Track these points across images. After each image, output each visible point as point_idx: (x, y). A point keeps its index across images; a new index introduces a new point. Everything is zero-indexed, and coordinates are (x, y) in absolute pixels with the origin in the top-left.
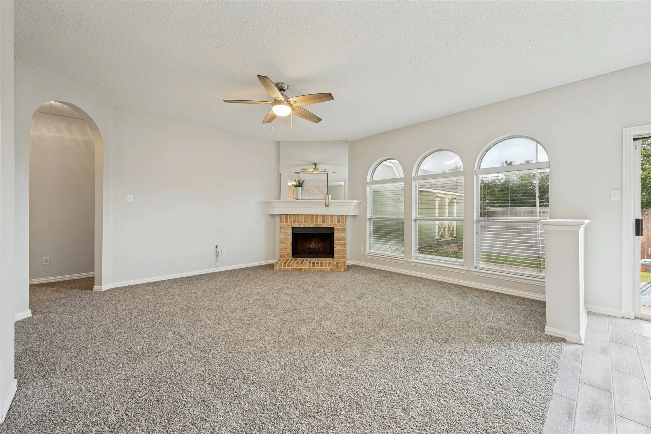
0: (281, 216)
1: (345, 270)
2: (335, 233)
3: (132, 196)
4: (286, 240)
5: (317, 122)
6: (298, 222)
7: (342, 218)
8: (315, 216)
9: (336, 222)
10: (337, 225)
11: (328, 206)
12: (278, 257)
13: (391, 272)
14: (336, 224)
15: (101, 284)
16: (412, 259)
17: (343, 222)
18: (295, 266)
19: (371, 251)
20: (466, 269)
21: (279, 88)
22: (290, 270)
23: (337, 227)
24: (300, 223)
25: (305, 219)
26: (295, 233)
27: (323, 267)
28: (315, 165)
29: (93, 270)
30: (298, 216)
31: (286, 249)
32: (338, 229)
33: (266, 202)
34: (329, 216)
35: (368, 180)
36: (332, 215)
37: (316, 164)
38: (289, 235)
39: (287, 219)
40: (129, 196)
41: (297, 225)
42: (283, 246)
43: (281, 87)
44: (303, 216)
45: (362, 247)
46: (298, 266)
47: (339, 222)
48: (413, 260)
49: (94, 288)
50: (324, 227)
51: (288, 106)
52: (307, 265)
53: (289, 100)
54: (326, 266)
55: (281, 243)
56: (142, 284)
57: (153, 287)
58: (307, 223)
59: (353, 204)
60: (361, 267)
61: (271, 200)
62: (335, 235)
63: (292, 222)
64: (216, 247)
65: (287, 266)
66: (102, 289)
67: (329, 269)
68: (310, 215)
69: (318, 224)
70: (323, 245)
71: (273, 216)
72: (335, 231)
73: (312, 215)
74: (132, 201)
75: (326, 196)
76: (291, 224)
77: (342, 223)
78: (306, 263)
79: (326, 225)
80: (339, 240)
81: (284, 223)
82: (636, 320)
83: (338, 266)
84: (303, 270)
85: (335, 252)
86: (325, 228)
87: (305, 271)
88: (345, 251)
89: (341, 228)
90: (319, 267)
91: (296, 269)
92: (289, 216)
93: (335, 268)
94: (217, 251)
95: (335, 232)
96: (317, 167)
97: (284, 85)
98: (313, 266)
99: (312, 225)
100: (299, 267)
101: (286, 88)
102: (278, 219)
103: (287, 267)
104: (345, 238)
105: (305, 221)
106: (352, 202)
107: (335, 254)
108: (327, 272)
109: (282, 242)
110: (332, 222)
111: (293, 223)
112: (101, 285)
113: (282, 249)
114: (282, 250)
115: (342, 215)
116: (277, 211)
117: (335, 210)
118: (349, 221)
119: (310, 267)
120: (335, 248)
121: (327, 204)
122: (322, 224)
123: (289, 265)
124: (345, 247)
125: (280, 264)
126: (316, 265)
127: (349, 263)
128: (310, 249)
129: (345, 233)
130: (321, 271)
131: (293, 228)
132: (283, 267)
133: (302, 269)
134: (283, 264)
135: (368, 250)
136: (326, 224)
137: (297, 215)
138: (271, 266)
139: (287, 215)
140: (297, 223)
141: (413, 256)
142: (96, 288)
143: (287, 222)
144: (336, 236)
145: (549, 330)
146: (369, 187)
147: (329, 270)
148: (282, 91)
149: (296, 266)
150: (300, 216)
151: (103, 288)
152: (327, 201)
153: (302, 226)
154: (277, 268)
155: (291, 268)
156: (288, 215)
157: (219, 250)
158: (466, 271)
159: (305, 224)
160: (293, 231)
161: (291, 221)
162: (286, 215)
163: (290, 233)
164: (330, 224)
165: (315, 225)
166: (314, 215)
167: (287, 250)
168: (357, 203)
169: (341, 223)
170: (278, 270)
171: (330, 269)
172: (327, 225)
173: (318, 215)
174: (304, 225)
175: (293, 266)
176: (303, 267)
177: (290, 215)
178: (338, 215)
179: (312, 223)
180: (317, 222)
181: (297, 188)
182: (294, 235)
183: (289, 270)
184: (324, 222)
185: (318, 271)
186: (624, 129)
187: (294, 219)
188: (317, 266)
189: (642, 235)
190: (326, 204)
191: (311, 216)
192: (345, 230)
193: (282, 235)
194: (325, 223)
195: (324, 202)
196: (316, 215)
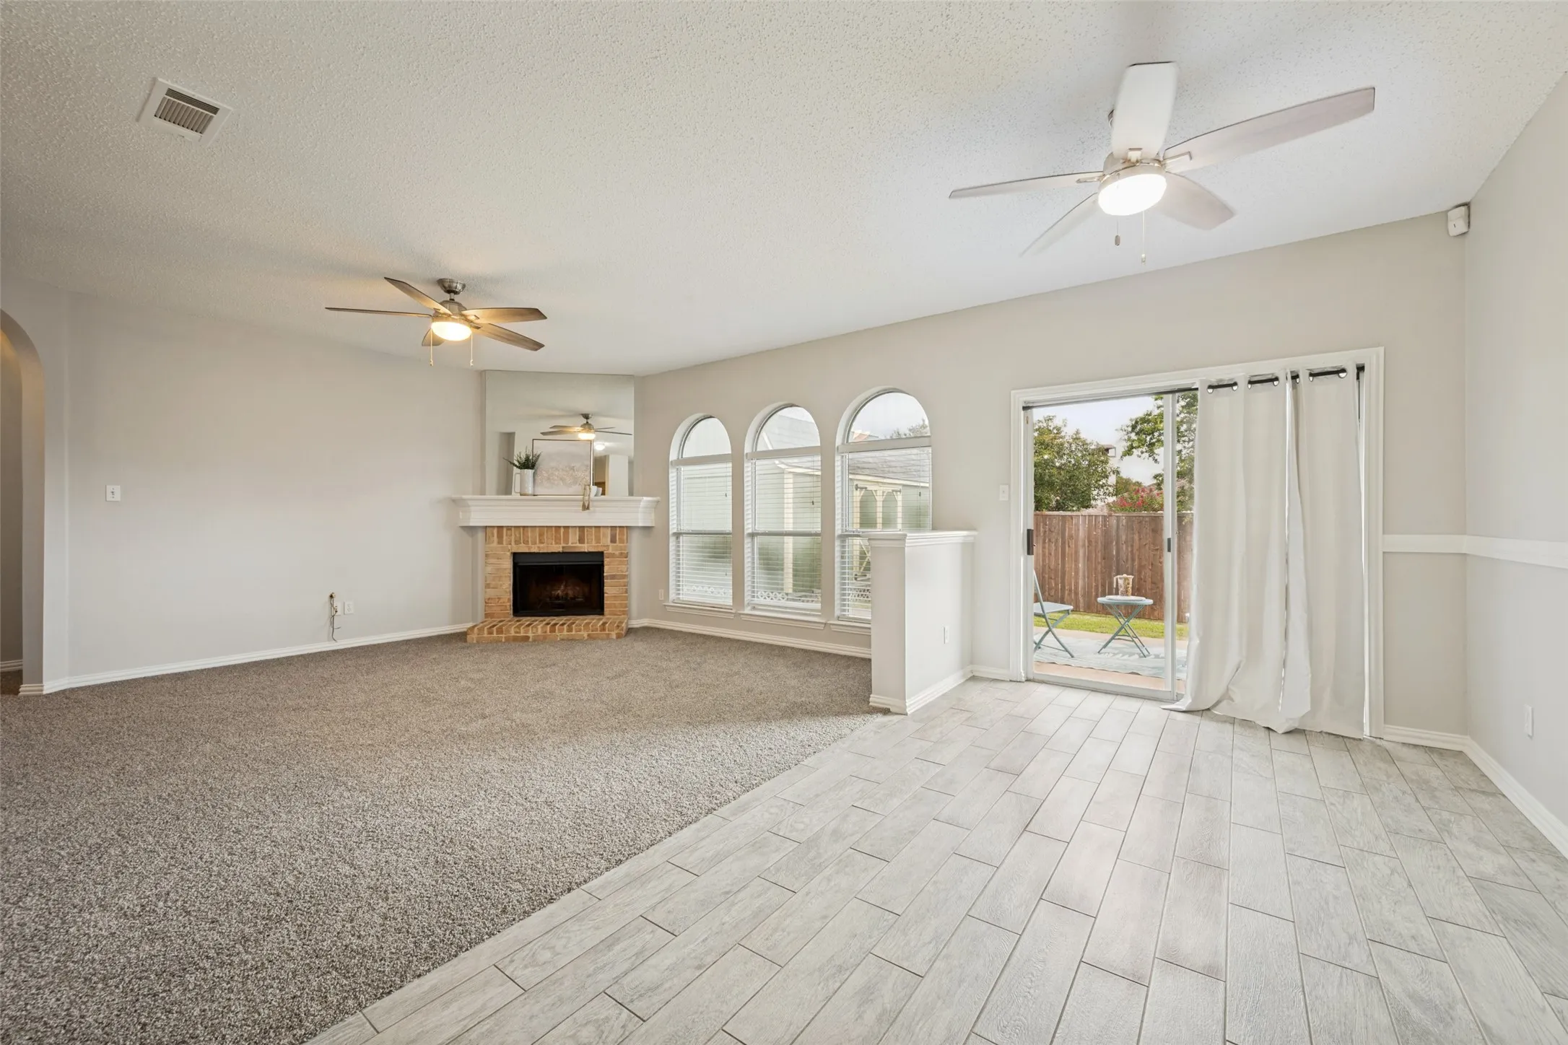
0: (488, 529)
1: (619, 636)
2: (605, 563)
3: (117, 489)
4: (499, 581)
5: (536, 350)
6: (526, 542)
7: (619, 532)
8: (562, 530)
9: (606, 540)
10: (610, 548)
11: (588, 508)
12: (481, 617)
13: (705, 635)
14: (608, 546)
15: (39, 680)
16: (744, 610)
17: (621, 541)
18: (513, 633)
19: (679, 598)
20: (824, 621)
21: (445, 287)
22: (503, 640)
23: (610, 551)
24: (530, 545)
25: (541, 535)
26: (520, 564)
27: (574, 633)
28: (586, 416)
29: (19, 655)
30: (526, 529)
31: (499, 598)
32: (612, 555)
33: (454, 501)
34: (593, 529)
35: (673, 456)
36: (600, 527)
37: (588, 415)
38: (505, 569)
39: (500, 536)
40: (110, 488)
41: (523, 549)
42: (491, 593)
43: (450, 286)
44: (537, 529)
45: (663, 591)
46: (519, 633)
47: (613, 541)
48: (747, 611)
49: (20, 690)
50: (583, 550)
51: (464, 324)
52: (540, 630)
53: (465, 312)
54: (580, 630)
55: (487, 586)
56: (144, 678)
57: (173, 681)
58: (545, 545)
59: (642, 504)
60: (658, 630)
61: (464, 497)
62: (606, 568)
63: (513, 543)
64: (331, 596)
65: (495, 633)
66: (42, 690)
67: (585, 634)
68: (552, 527)
69: (570, 544)
70: (586, 590)
71: (471, 530)
72: (605, 559)
73: (556, 527)
74: (118, 497)
75: (585, 489)
76: (509, 546)
77: (620, 543)
78: (537, 626)
79: (585, 548)
80: (613, 577)
81: (495, 544)
82: (1028, 683)
83: (604, 630)
84: (531, 640)
85: (605, 602)
86: (585, 553)
87: (534, 641)
88: (627, 598)
89: (617, 553)
90: (565, 633)
91: (515, 639)
92: (505, 530)
93: (599, 632)
94: (332, 605)
95: (606, 561)
96: (589, 421)
97: (455, 285)
98: (553, 630)
99: (557, 548)
100: (522, 634)
101: (459, 287)
102: (481, 535)
103: (495, 635)
104: (626, 573)
105: (540, 540)
106: (640, 501)
107: (605, 606)
108: (581, 641)
109: (489, 584)
110: (598, 540)
111: (516, 544)
112: (41, 682)
113: (489, 599)
114: (490, 601)
115: (620, 527)
116: (477, 519)
117: (605, 515)
118: (636, 538)
119: (546, 632)
120: (605, 595)
121: (587, 505)
122: (578, 545)
123: (500, 631)
124: (626, 592)
125: (481, 630)
126: (559, 629)
127: (636, 623)
128: (558, 597)
129: (628, 563)
130: (568, 640)
131: (515, 555)
132: (486, 635)
133: (527, 638)
134: (486, 628)
135: (672, 596)
136: (586, 545)
137: (524, 527)
138: (461, 637)
139: (500, 528)
140: (522, 545)
141: (746, 603)
142: (25, 689)
143: (500, 542)
144: (607, 571)
145: (875, 699)
146: (675, 470)
147: (586, 638)
148: (452, 294)
149: (516, 632)
150: (529, 529)
151: (45, 688)
152: (587, 498)
153: (534, 549)
154: (473, 637)
155: (503, 636)
156: (502, 527)
157: (337, 603)
158: (823, 626)
159: (542, 545)
160: (516, 561)
161: (511, 541)
162: (498, 527)
163: (508, 565)
164: (594, 544)
165: (563, 547)
166: (560, 527)
167: (501, 601)
168: (649, 501)
169: (618, 543)
170: (475, 642)
171: (589, 635)
172: (588, 547)
173: (568, 527)
174: (539, 547)
175: (508, 631)
176: (530, 634)
177: (509, 528)
178: (611, 527)
179: (556, 543)
180: (566, 541)
181: (522, 470)
182: (517, 569)
183: (501, 641)
184: (581, 540)
185: (563, 640)
186: (1013, 392)
187: (518, 535)
188: (561, 631)
189: (1032, 554)
190: (584, 506)
191: (554, 529)
192: (626, 557)
193: (489, 569)
194: (584, 543)
195: (581, 501)
196: (564, 527)
